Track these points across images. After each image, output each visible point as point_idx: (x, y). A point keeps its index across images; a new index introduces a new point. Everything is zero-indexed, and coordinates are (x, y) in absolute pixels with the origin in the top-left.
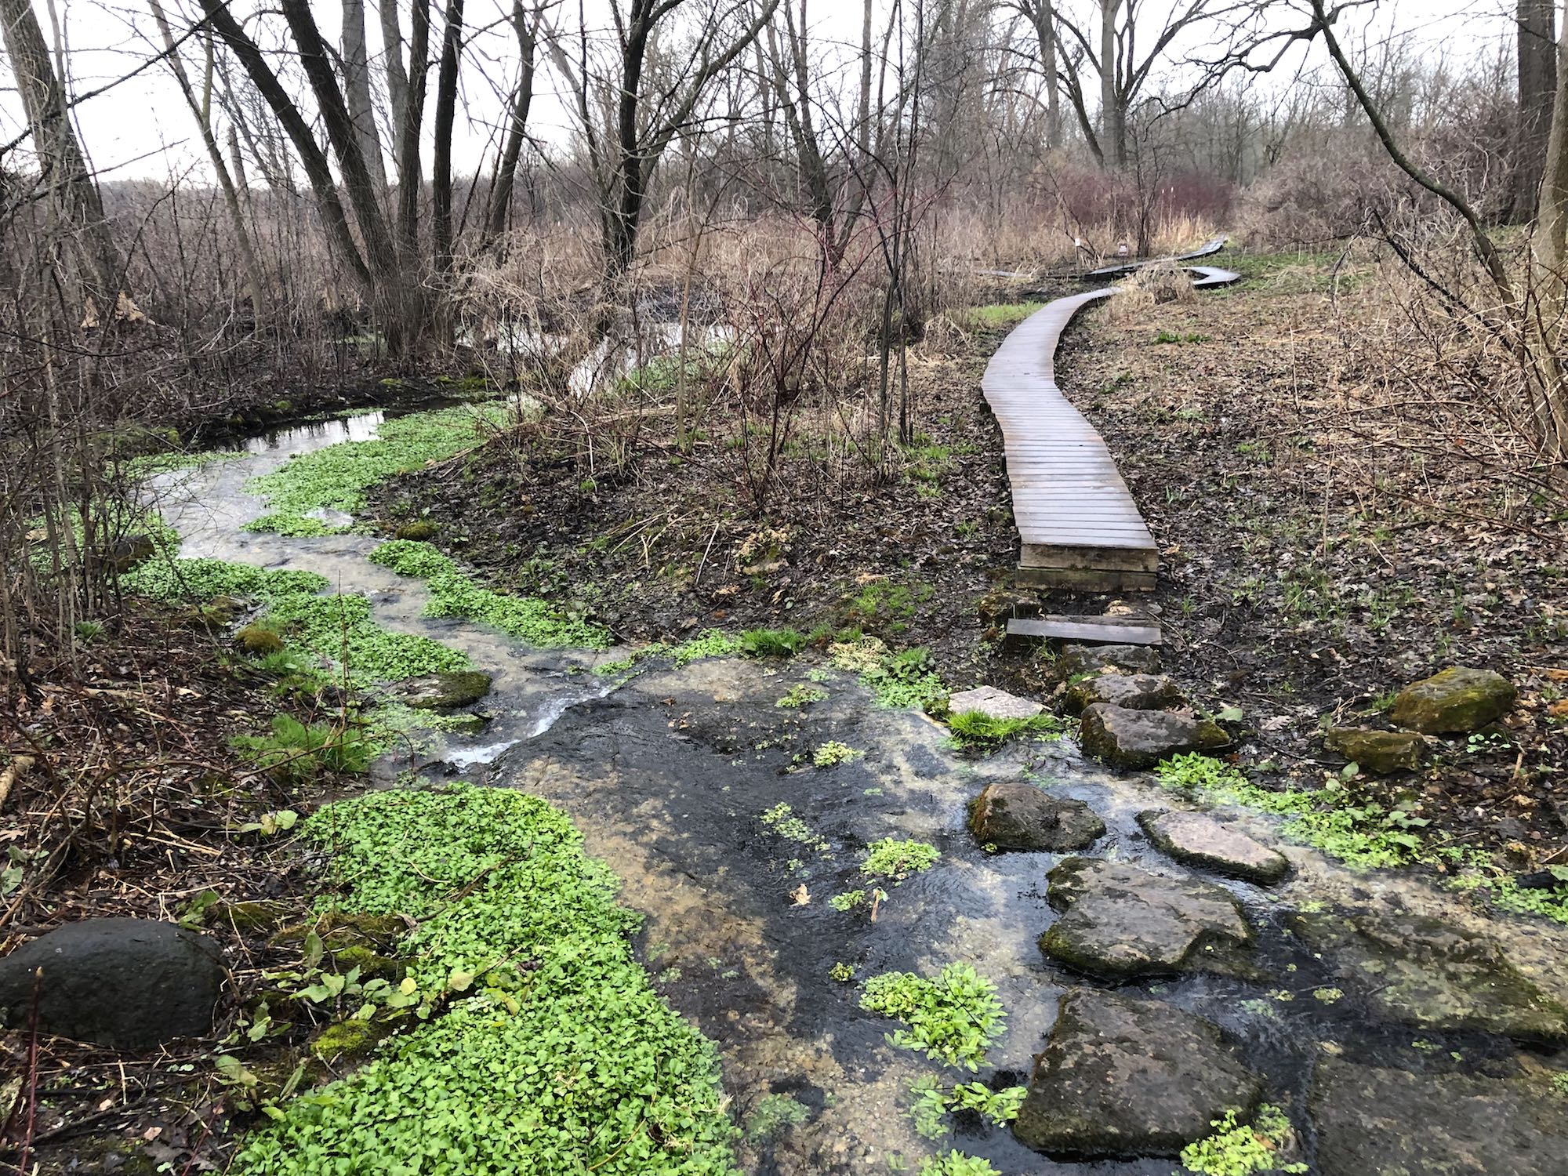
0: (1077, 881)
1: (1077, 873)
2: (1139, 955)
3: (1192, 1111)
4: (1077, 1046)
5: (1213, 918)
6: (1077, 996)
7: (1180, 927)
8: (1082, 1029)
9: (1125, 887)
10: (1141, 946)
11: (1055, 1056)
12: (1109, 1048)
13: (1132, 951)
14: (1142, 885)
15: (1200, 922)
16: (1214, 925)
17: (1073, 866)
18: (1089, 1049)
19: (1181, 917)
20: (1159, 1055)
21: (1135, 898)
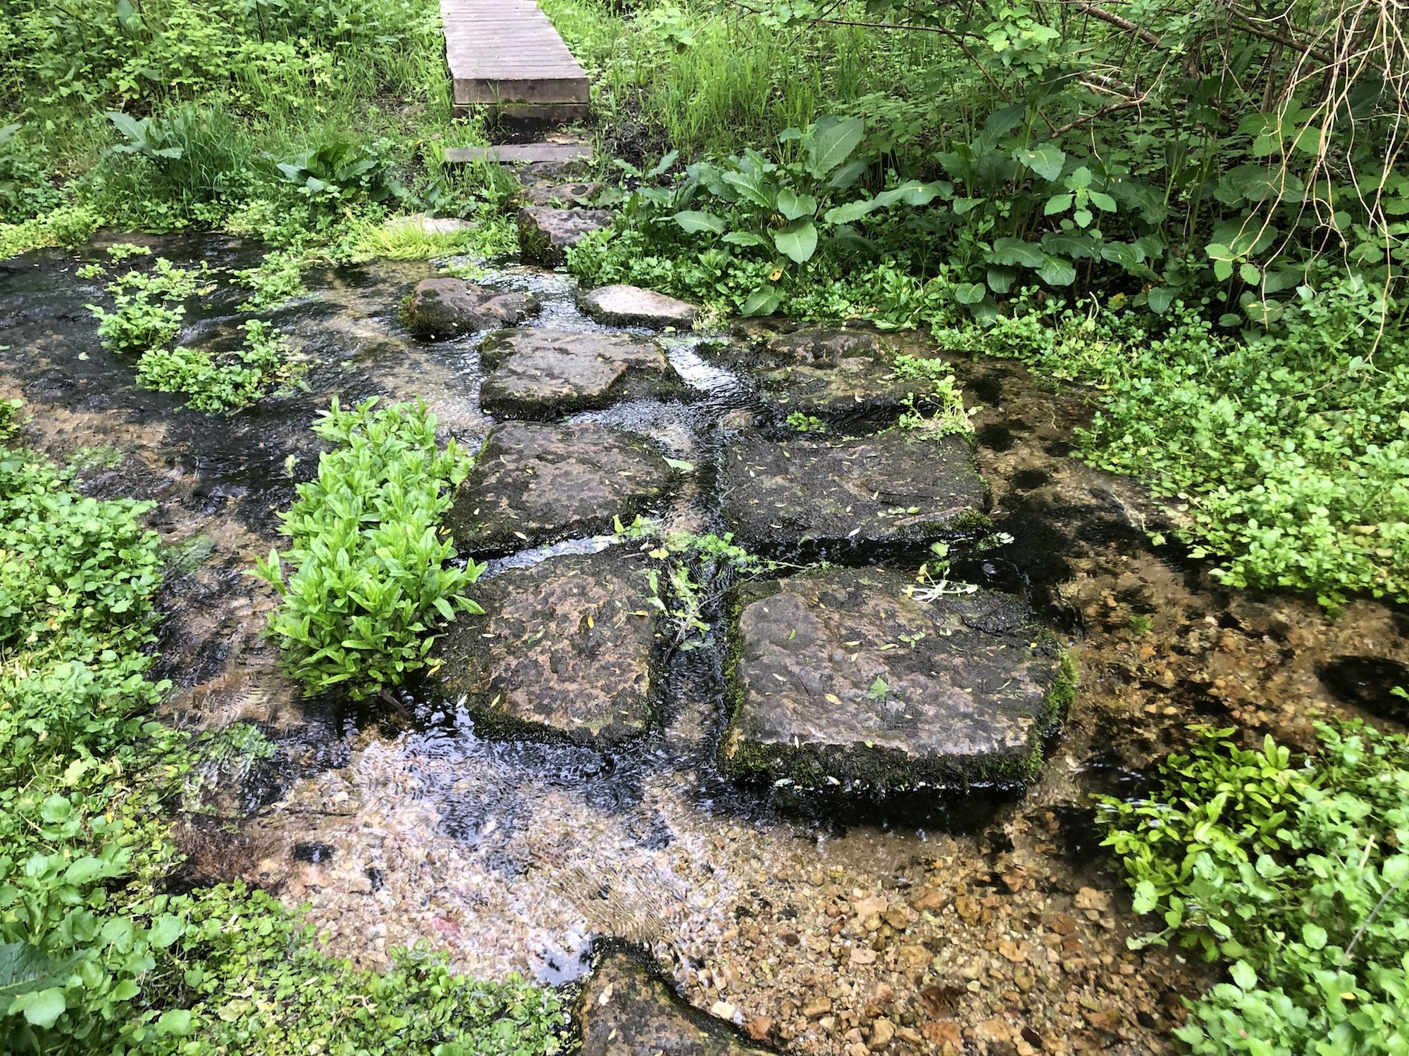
0: (508, 346)
1: (508, 340)
2: (565, 391)
3: (611, 497)
4: (500, 465)
5: (636, 357)
6: (504, 428)
7: (607, 369)
8: (506, 452)
9: (557, 345)
10: (569, 386)
11: (476, 476)
12: (533, 462)
13: (559, 390)
14: (572, 342)
15: (625, 361)
16: (638, 362)
17: (501, 336)
18: (511, 466)
19: (607, 360)
20: (582, 461)
21: (563, 351)
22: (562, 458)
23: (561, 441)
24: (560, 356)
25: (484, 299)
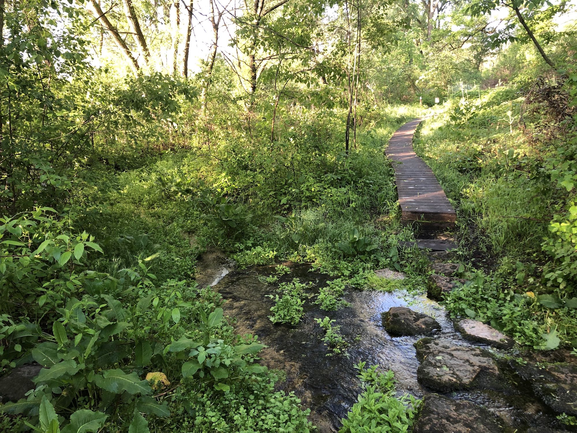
0: (428, 348)
1: (428, 345)
2: (454, 380)
4: (430, 420)
5: (485, 364)
6: (430, 398)
7: (470, 368)
8: (432, 412)
9: (448, 350)
10: (455, 376)
11: (421, 424)
12: (444, 421)
13: (451, 378)
14: (455, 350)
15: (479, 366)
16: (485, 367)
17: (426, 342)
18: (435, 421)
19: (471, 365)
20: (466, 425)
21: (452, 355)
22: (456, 421)
23: (456, 410)
24: (450, 357)
25: (416, 320)
